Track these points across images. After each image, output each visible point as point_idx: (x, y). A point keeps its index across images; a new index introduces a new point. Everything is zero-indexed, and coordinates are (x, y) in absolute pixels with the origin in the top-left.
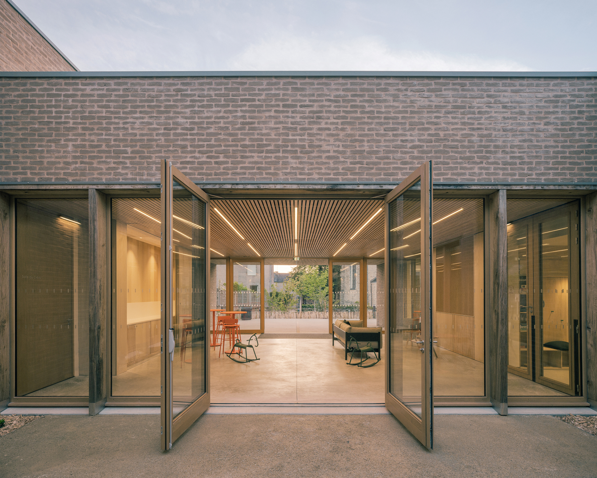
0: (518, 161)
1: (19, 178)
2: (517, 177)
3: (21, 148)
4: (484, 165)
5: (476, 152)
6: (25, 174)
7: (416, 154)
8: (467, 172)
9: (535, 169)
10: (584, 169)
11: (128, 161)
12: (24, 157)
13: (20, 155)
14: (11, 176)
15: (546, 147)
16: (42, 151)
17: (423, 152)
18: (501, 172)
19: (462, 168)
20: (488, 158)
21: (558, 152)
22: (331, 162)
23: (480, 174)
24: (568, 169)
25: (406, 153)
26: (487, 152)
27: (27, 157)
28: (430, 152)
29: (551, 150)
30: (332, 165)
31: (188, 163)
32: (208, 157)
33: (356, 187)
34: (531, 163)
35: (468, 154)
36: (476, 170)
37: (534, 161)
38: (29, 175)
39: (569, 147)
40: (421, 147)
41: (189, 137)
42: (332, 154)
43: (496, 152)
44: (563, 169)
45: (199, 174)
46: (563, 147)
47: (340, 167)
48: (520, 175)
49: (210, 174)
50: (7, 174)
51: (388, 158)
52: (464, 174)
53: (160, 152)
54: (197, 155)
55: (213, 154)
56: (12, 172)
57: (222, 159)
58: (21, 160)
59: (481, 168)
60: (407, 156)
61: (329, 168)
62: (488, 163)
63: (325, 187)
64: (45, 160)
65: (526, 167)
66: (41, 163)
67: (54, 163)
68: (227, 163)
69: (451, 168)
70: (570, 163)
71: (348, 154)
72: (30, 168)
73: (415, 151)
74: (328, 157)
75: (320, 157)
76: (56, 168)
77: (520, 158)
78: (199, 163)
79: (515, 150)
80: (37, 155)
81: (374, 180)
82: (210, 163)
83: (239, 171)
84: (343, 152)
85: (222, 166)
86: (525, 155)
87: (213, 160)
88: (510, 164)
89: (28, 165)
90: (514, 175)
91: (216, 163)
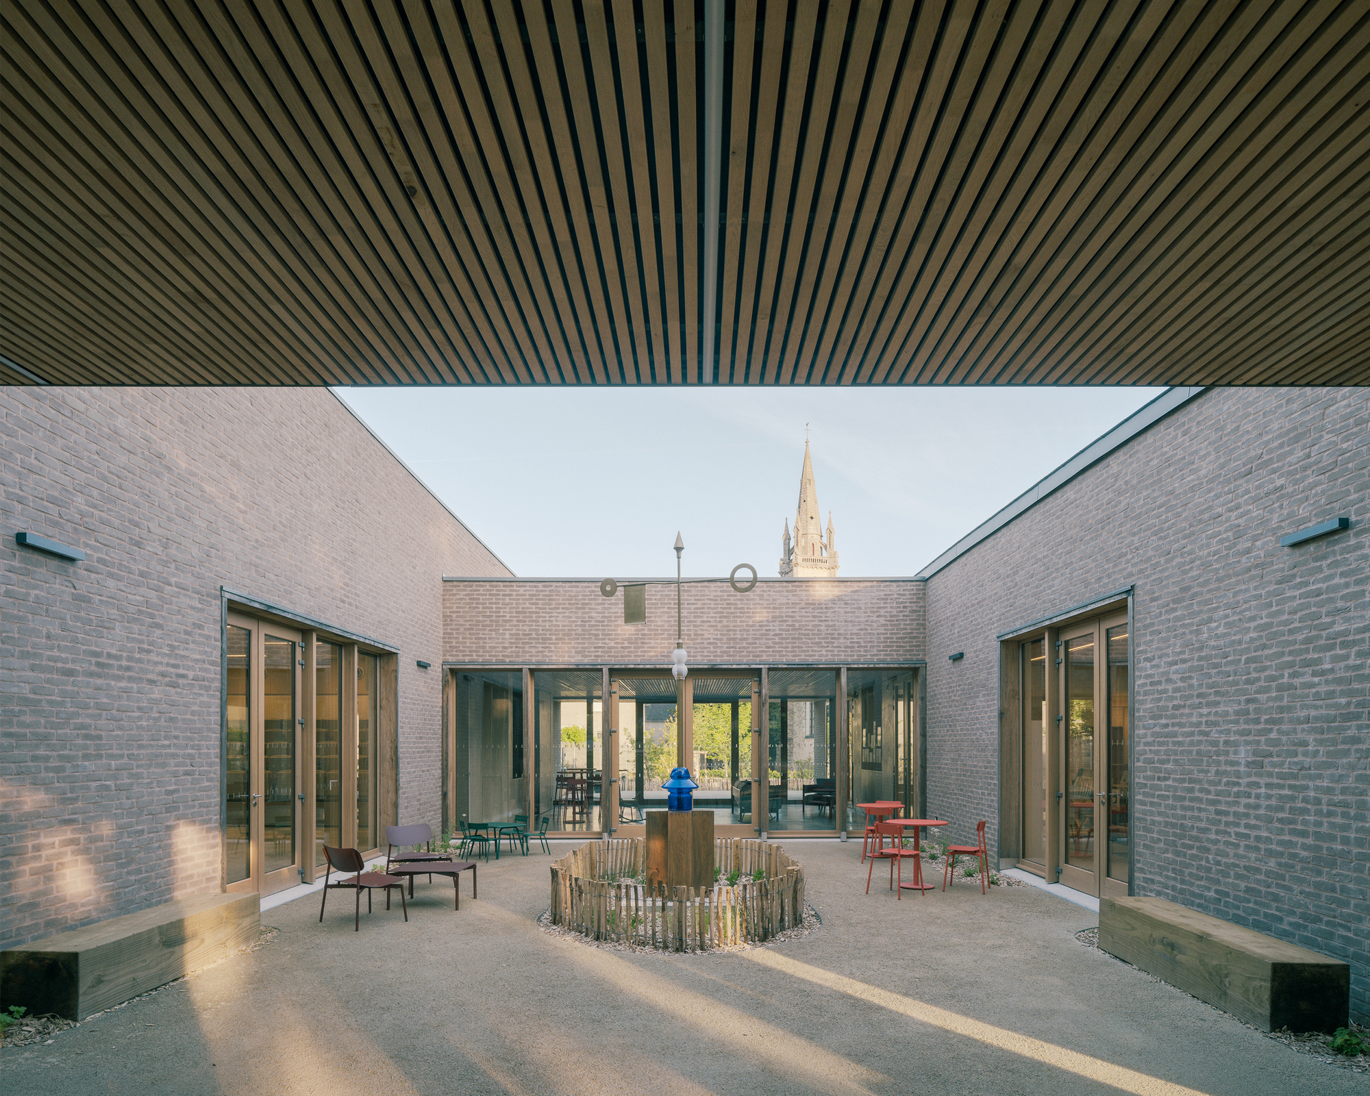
0: (856, 645)
1: (467, 659)
2: (855, 657)
3: (468, 636)
4: (830, 648)
5: (824, 638)
6: (472, 656)
7: (777, 640)
8: (817, 654)
9: (869, 651)
10: (907, 651)
11: (552, 646)
12: (470, 643)
13: (467, 641)
14: (461, 658)
15: (878, 634)
16: (485, 638)
17: (782, 639)
18: (843, 654)
19: (812, 651)
20: (833, 643)
21: (887, 638)
22: (711, 646)
23: (827, 655)
24: (895, 651)
25: (769, 639)
26: (832, 638)
27: (473, 643)
28: (788, 638)
29: (882, 636)
30: (712, 649)
31: (600, 647)
32: (615, 643)
33: (730, 667)
34: (866, 646)
35: (817, 640)
36: (824, 653)
37: (869, 645)
38: (475, 657)
39: (896, 634)
40: (781, 634)
41: (601, 628)
42: (712, 641)
43: (839, 639)
44: (891, 651)
45: (609, 656)
46: (890, 634)
47: (719, 651)
48: (858, 656)
49: (617, 657)
50: (458, 656)
51: (755, 643)
52: (814, 655)
53: (578, 639)
54: (607, 641)
55: (620, 641)
56: (461, 654)
57: (626, 645)
58: (468, 645)
59: (827, 651)
60: (770, 642)
61: (710, 652)
62: (833, 647)
63: (706, 667)
64: (487, 645)
65: (862, 649)
66: (485, 647)
67: (495, 647)
68: (630, 647)
69: (804, 651)
70: (897, 646)
71: (725, 641)
72: (476, 651)
73: (776, 638)
74: (709, 643)
75: (703, 643)
76: (496, 652)
77: (858, 643)
78: (609, 648)
79: (854, 636)
80: (481, 641)
81: (745, 660)
82: (617, 648)
83: (639, 654)
84: (721, 639)
85: (626, 650)
86: (861, 641)
87: (619, 646)
88: (850, 647)
89: (474, 649)
90: (854, 656)
91: (622, 648)
